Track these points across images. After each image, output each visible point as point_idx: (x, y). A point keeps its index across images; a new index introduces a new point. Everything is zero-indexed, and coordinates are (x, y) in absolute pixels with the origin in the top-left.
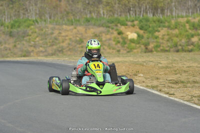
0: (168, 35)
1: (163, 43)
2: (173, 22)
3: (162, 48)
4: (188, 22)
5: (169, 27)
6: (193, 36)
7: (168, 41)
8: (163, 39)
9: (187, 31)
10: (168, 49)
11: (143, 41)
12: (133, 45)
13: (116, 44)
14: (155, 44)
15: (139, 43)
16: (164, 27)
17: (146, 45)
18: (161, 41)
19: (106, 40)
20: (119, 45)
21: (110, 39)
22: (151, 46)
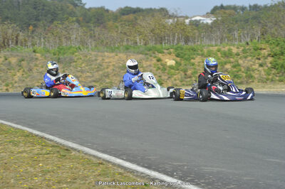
2: (205, 50)
4: (219, 51)
5: (202, 55)
6: (226, 63)
9: (219, 59)
11: (182, 67)
12: (173, 71)
13: (157, 70)
14: (193, 70)
15: (178, 70)
16: (198, 54)
17: (185, 71)
18: (198, 68)
19: (147, 67)
20: (159, 71)
21: (150, 66)
22: (189, 72)
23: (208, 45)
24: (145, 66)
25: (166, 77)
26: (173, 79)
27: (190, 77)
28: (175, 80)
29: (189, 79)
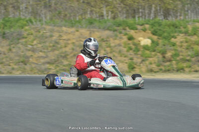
0: (186, 42)
1: (181, 52)
2: (190, 28)
3: (181, 57)
5: (186, 33)
7: (187, 49)
8: (181, 46)
10: (188, 58)
11: (159, 48)
12: (147, 52)
13: (128, 51)
14: (173, 52)
15: (154, 51)
16: (181, 32)
17: (163, 53)
18: (179, 49)
19: (115, 46)
20: (131, 52)
21: (119, 45)
22: (168, 55)
23: (194, 21)
24: (112, 45)
25: (140, 60)
26: (147, 62)
27: (170, 61)
28: (151, 64)
29: (168, 63)
